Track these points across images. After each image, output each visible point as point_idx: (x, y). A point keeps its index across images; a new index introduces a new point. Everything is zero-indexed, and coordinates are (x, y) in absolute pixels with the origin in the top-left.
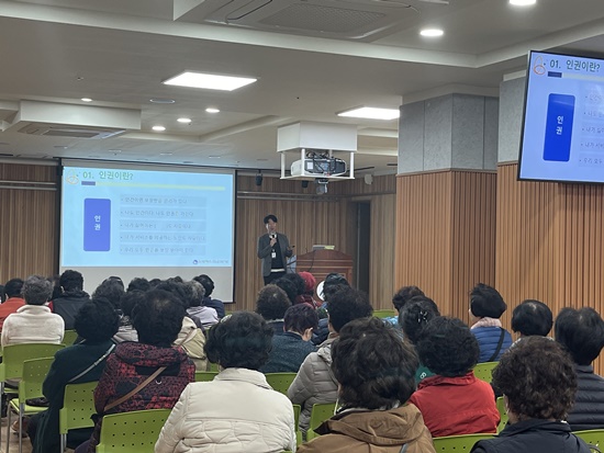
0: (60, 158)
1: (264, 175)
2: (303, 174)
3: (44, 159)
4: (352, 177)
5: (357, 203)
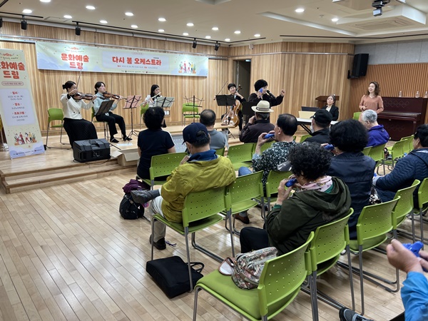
1: (197, 43)
5: (237, 61)
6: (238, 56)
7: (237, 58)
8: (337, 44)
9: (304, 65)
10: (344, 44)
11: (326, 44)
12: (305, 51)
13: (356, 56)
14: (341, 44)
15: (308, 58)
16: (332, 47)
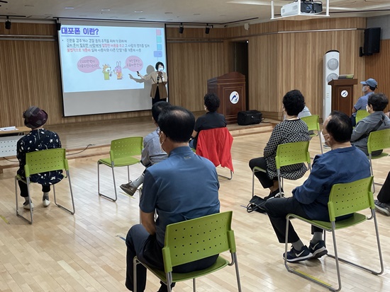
0: (58, 18)
2: (299, 14)
5: (234, 42)
6: (234, 38)
7: (233, 40)
8: (343, 19)
9: (305, 45)
10: (351, 18)
12: (306, 29)
13: (367, 32)
14: (348, 18)
16: (337, 23)
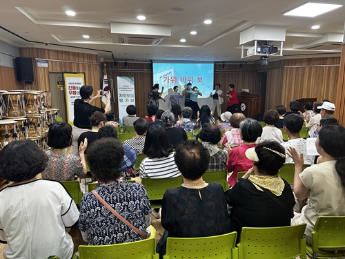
0: (151, 60)
1: (225, 64)
2: (255, 54)
3: (146, 61)
4: (281, 55)
5: (260, 73)
6: (260, 70)
8: (334, 58)
11: (323, 58)
12: (304, 65)
15: (307, 70)
